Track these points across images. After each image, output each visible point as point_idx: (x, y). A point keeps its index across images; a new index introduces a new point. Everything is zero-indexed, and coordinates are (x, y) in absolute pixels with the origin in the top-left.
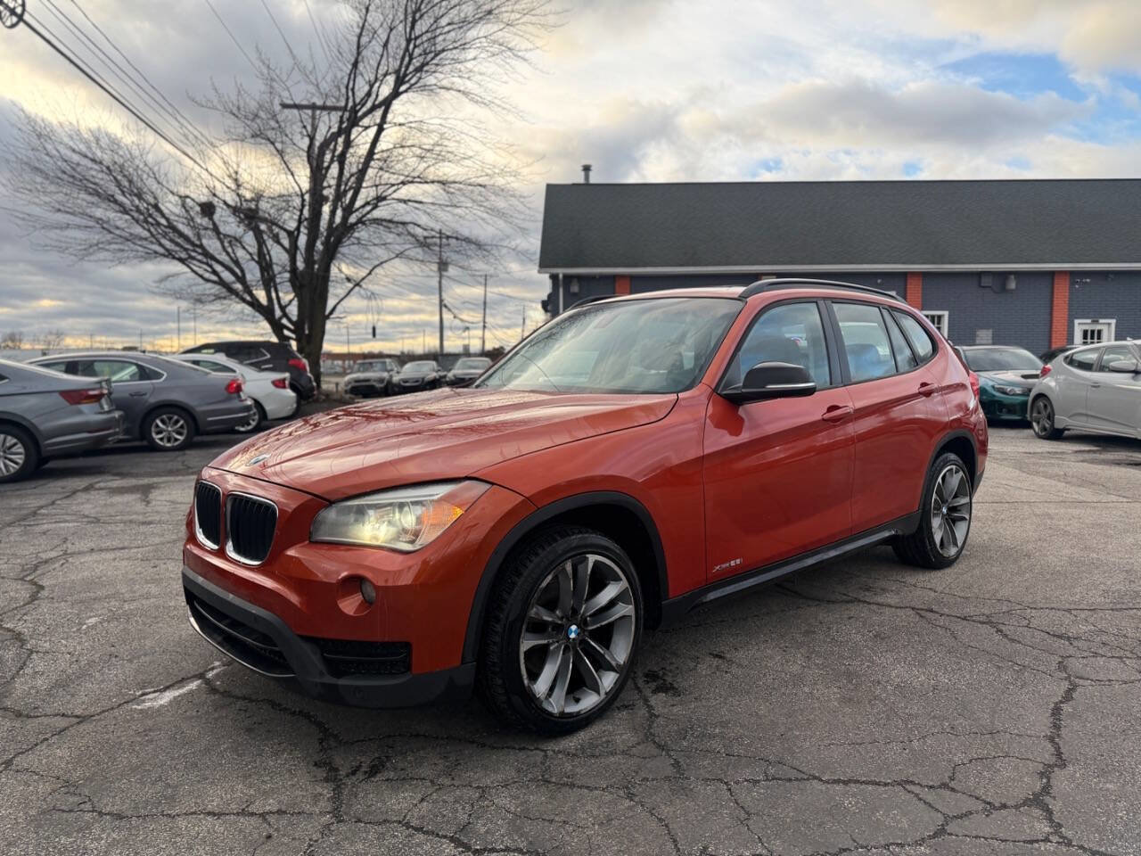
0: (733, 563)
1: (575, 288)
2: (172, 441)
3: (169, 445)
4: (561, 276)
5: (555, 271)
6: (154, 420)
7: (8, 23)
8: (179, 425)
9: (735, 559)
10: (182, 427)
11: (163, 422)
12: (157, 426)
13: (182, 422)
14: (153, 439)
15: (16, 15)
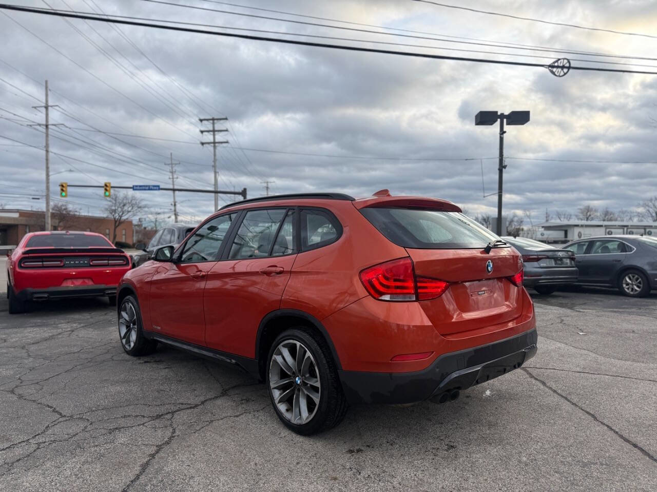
2: (634, 291)
3: (632, 293)
6: (624, 277)
8: (638, 281)
10: (640, 283)
11: (630, 279)
12: (626, 281)
13: (640, 279)
14: (623, 288)
15: (566, 67)
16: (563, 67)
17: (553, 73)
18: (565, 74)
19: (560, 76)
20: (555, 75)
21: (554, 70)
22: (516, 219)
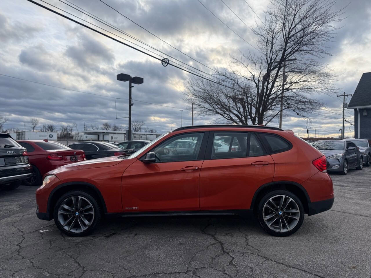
0: (134, 208)
1: (365, 114)
4: (358, 109)
5: (355, 107)
7: (165, 65)
9: (135, 207)
15: (167, 63)
16: (166, 62)
17: (163, 64)
18: (166, 66)
19: (164, 66)
20: (163, 65)
21: (163, 63)
22: (68, 128)
